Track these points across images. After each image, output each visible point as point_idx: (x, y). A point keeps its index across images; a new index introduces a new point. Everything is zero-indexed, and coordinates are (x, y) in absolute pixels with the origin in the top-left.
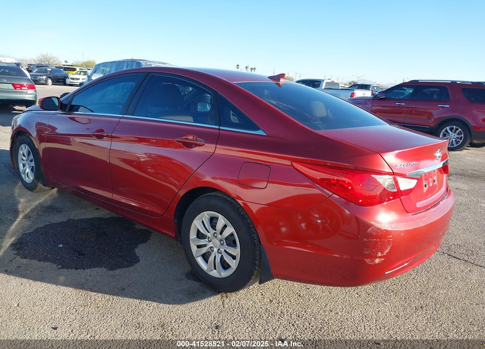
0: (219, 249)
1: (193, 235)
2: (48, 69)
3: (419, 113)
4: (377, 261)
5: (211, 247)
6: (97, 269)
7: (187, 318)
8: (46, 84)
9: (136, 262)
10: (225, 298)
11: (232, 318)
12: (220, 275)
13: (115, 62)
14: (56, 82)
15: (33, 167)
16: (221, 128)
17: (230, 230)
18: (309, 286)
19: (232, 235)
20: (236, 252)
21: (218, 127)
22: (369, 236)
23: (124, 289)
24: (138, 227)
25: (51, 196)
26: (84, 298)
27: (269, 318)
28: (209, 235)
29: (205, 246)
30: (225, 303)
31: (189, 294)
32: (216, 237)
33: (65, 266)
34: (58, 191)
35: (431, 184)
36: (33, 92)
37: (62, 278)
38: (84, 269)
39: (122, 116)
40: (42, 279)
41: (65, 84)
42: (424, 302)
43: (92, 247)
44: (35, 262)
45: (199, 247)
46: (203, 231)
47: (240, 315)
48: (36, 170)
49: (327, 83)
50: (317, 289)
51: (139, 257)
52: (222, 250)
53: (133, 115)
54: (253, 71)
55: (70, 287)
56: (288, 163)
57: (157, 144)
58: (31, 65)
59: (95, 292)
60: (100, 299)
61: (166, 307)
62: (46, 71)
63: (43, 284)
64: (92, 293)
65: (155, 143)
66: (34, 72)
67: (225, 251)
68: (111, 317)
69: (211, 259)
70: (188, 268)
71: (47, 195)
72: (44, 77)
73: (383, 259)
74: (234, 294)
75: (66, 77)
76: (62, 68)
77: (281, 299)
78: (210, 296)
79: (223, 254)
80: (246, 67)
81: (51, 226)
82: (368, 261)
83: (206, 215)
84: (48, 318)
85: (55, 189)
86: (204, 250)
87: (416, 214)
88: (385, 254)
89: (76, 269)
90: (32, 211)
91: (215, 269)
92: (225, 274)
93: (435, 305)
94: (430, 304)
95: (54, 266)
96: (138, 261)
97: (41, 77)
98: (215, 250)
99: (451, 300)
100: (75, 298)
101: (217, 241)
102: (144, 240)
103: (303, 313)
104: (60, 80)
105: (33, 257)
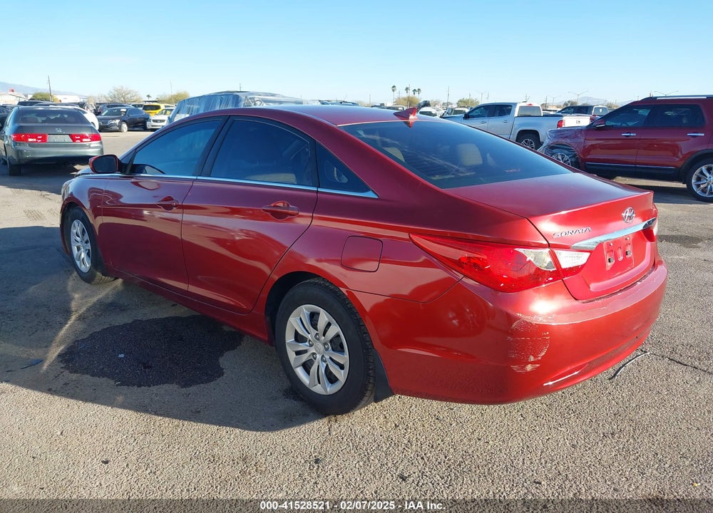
0: (323, 356)
1: (290, 338)
2: (122, 110)
3: (663, 147)
4: (529, 368)
5: (314, 354)
6: (166, 386)
7: (279, 448)
8: (119, 131)
9: (219, 377)
10: (333, 423)
11: (340, 449)
12: (326, 390)
13: (204, 96)
14: (134, 127)
15: (89, 250)
16: (319, 190)
17: (335, 329)
18: (453, 405)
19: (338, 336)
20: (344, 358)
21: (315, 189)
22: (515, 333)
23: (199, 412)
24: (226, 328)
25: (114, 289)
26: (146, 423)
27: (391, 448)
28: (309, 337)
29: (305, 351)
30: (332, 429)
31: (285, 418)
32: (318, 339)
33: (125, 382)
34: (124, 283)
35: (621, 258)
36: (99, 145)
37: (120, 399)
38: (150, 386)
39: (195, 178)
40: (94, 400)
41: (145, 129)
42: (618, 426)
43: (163, 357)
44: (87, 378)
45: (298, 353)
46: (301, 332)
47: (351, 444)
48: (92, 254)
49: (521, 107)
50: (464, 410)
51: (223, 369)
52: (327, 357)
53: (210, 176)
54: (417, 93)
55: (130, 409)
56: (405, 235)
57: (254, 216)
58: (100, 104)
59: (161, 415)
60: (167, 425)
61: (252, 435)
62: (119, 113)
63: (96, 406)
64: (156, 417)
65: (251, 214)
66: (103, 114)
67: (330, 358)
68: (179, 448)
69: (314, 369)
70: (287, 384)
71: (110, 288)
72: (117, 121)
73: (538, 365)
74: (346, 417)
75: (147, 119)
76: (141, 106)
77: (411, 424)
78: (313, 420)
79: (328, 362)
80: (407, 89)
81: (111, 330)
82: (515, 367)
83: (304, 310)
84: (98, 449)
85: (120, 281)
86: (305, 358)
87: (591, 301)
88: (539, 358)
89: (139, 386)
90: (88, 310)
91: (319, 383)
92: (331, 389)
93: (634, 430)
94: (627, 429)
95: (112, 382)
96: (223, 374)
97: (113, 122)
98: (319, 357)
99: (659, 424)
100: (135, 424)
101: (320, 345)
102: (232, 346)
103: (439, 442)
104: (138, 124)
105: (85, 371)
